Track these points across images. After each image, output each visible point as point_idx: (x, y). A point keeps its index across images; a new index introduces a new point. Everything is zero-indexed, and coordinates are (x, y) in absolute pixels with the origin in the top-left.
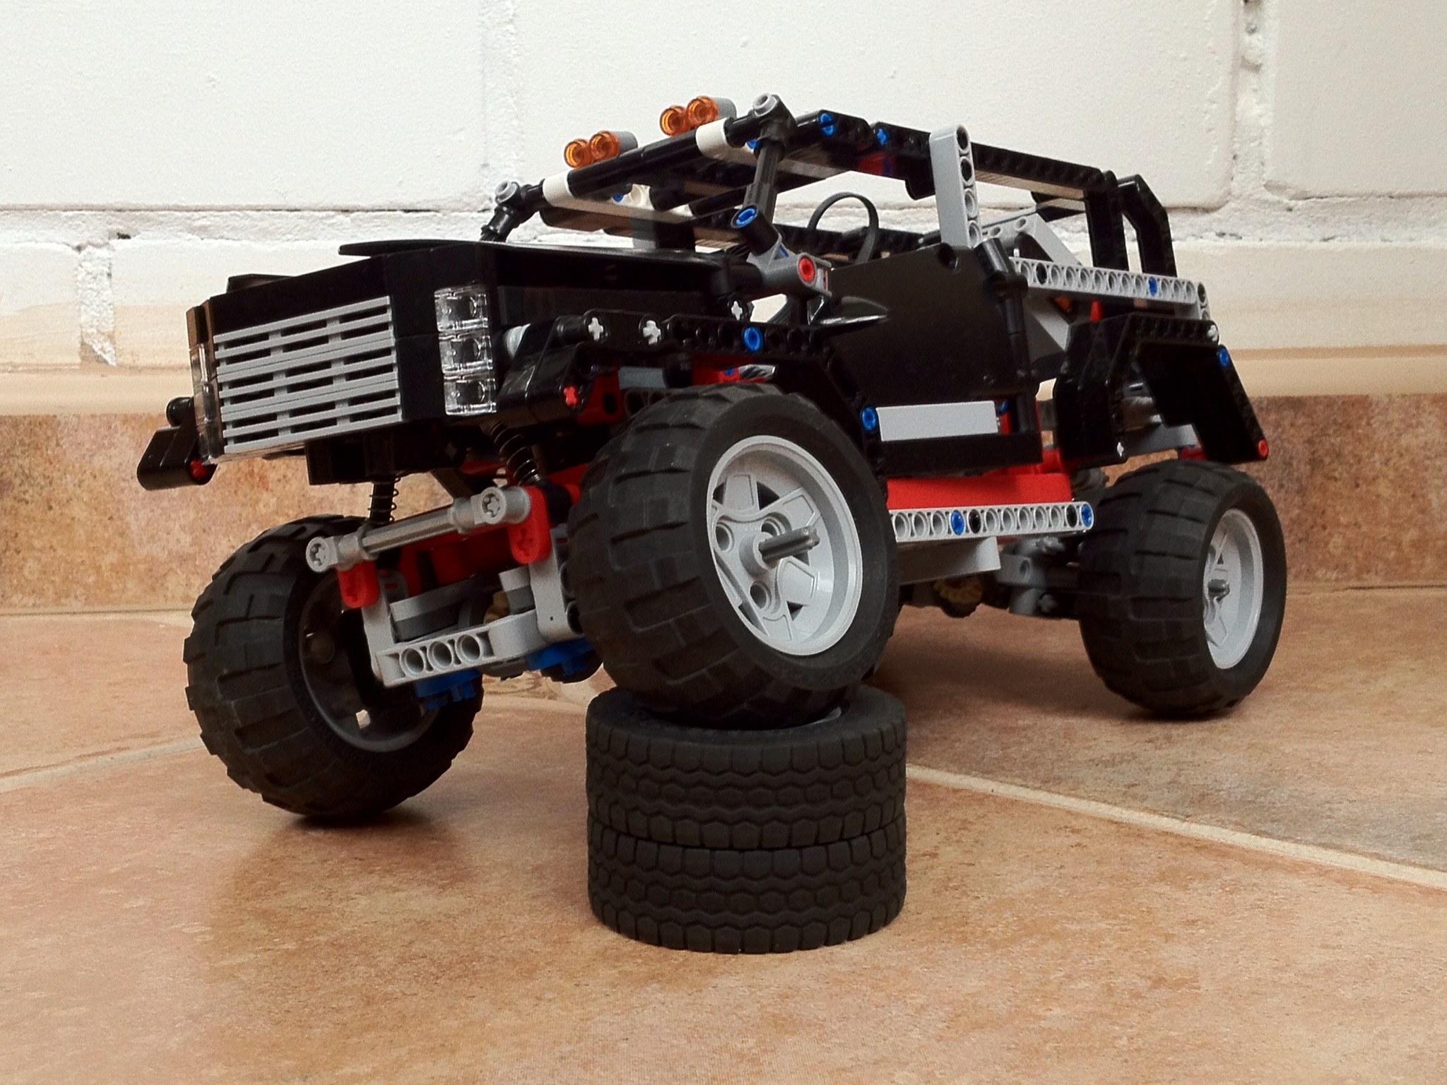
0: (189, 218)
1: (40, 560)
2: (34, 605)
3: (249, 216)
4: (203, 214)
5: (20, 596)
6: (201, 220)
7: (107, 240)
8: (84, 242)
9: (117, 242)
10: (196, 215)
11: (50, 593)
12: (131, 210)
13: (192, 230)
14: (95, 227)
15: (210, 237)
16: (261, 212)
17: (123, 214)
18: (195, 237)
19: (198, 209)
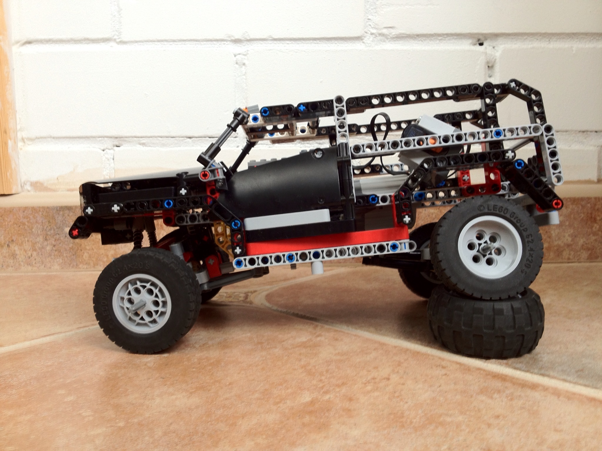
0: (139, 140)
1: (88, 253)
2: (87, 268)
3: (158, 140)
4: (143, 138)
5: (82, 265)
6: (143, 141)
7: (112, 147)
8: (105, 148)
9: (116, 148)
10: (141, 139)
11: (92, 264)
12: (120, 138)
13: (140, 144)
14: (109, 143)
15: (146, 146)
16: (162, 138)
17: (118, 139)
18: (141, 146)
19: (142, 137)
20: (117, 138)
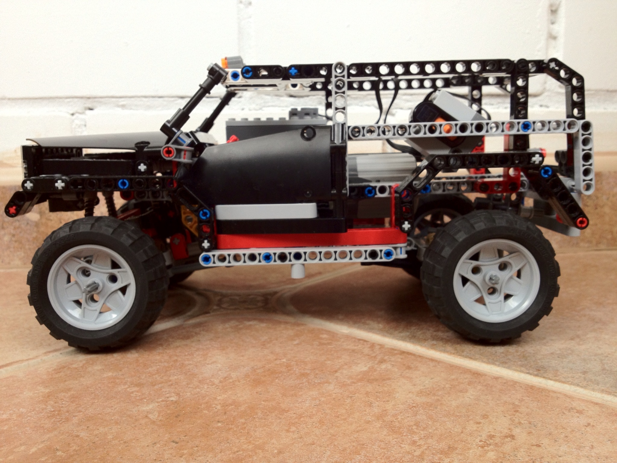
0: (118, 101)
3: (142, 100)
4: (123, 99)
6: (122, 102)
7: (84, 111)
8: (74, 111)
9: (88, 112)
12: (93, 98)
14: (78, 106)
15: (126, 109)
16: (147, 98)
17: (90, 100)
18: (119, 109)
19: (121, 97)
20: (89, 98)
